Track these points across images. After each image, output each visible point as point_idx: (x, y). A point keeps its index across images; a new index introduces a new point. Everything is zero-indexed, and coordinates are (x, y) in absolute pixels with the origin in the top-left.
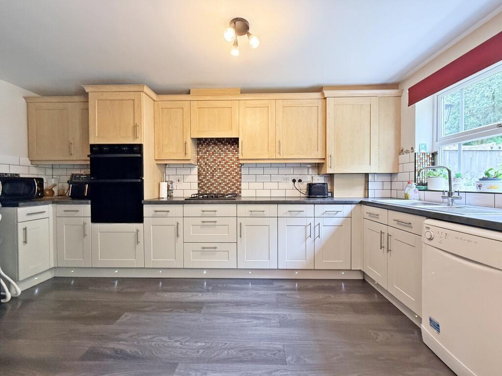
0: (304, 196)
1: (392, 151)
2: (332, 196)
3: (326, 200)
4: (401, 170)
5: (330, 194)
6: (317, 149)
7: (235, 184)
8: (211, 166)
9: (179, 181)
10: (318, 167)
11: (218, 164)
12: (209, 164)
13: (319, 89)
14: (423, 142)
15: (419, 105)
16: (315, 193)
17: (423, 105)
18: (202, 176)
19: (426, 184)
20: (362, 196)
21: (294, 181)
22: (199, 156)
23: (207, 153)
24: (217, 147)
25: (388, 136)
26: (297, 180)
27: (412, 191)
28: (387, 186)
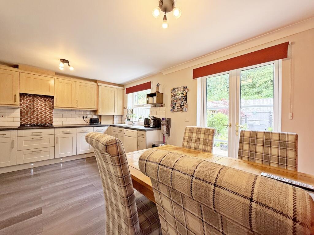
0: (88, 124)
1: (122, 108)
2: (101, 124)
3: (98, 125)
4: (124, 114)
5: (100, 123)
6: (94, 105)
7: (49, 118)
8: (31, 108)
9: (3, 116)
10: (95, 112)
11: (37, 107)
12: (30, 107)
13: (95, 81)
14: (129, 106)
15: (129, 95)
16: (94, 122)
17: (130, 95)
18: (24, 114)
19: (130, 119)
20: (112, 123)
21: (83, 117)
22: (21, 102)
23: (28, 101)
24: (36, 98)
25: (121, 102)
26: (85, 117)
27: (126, 121)
28: (120, 119)
